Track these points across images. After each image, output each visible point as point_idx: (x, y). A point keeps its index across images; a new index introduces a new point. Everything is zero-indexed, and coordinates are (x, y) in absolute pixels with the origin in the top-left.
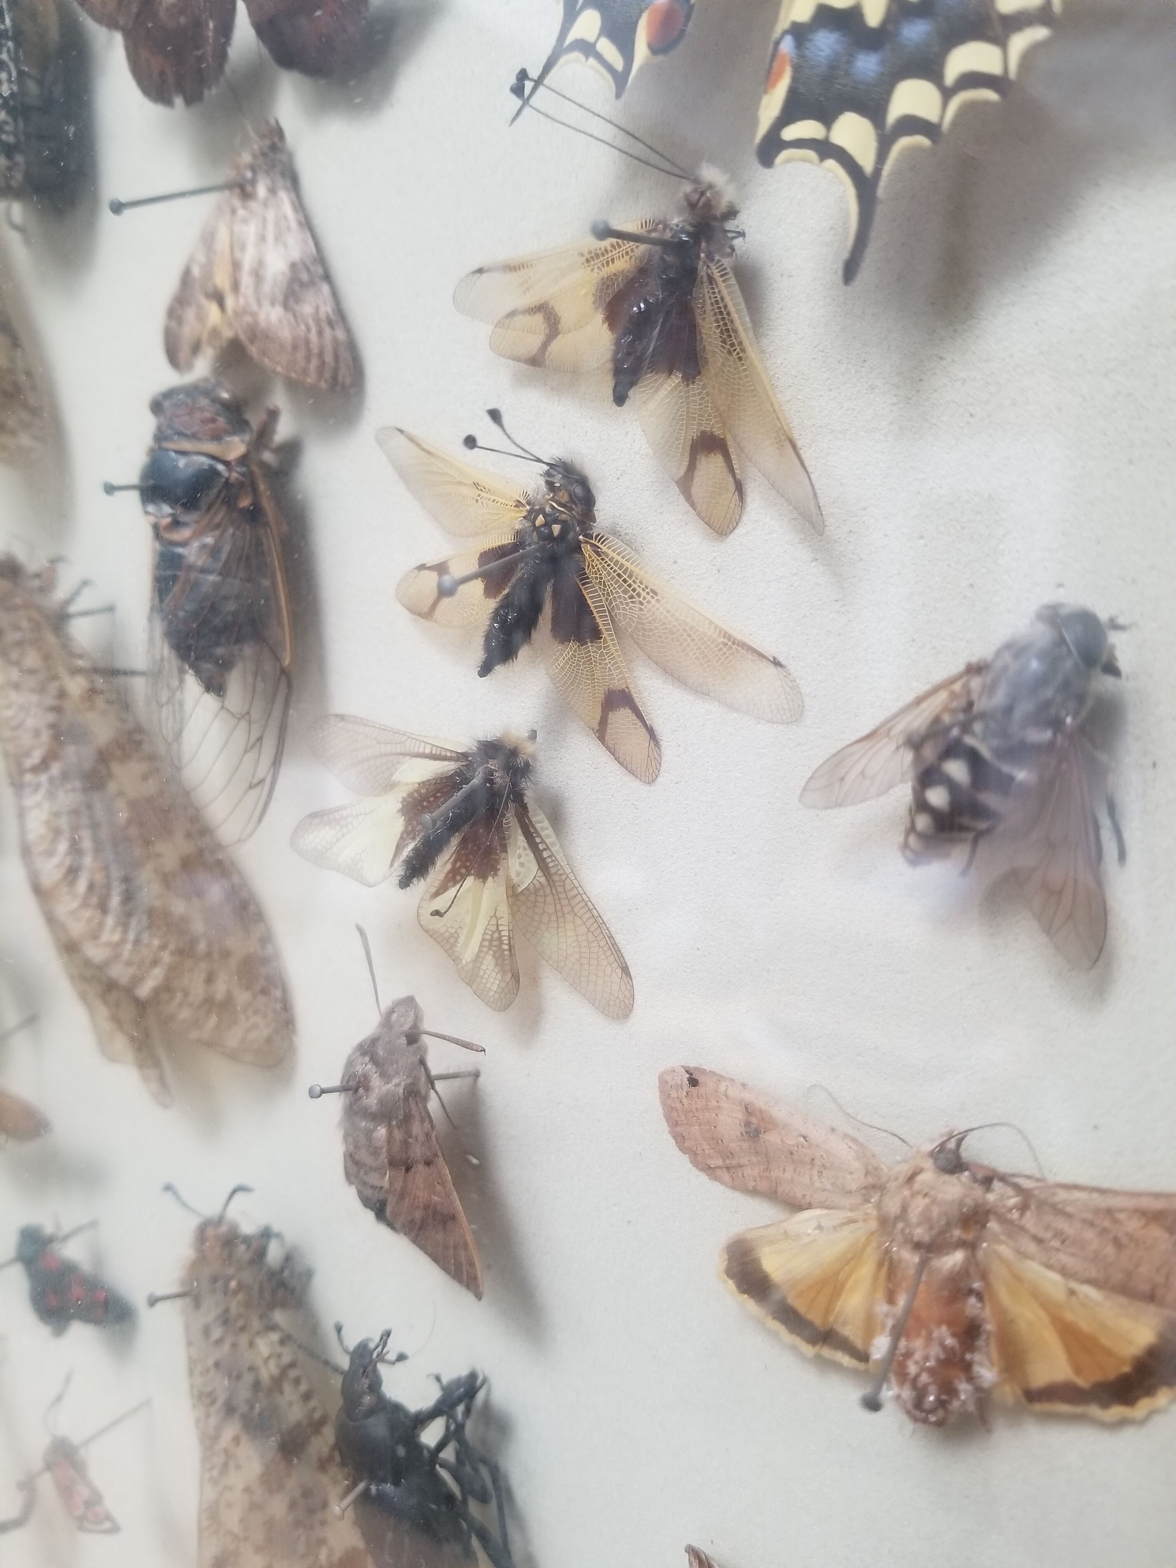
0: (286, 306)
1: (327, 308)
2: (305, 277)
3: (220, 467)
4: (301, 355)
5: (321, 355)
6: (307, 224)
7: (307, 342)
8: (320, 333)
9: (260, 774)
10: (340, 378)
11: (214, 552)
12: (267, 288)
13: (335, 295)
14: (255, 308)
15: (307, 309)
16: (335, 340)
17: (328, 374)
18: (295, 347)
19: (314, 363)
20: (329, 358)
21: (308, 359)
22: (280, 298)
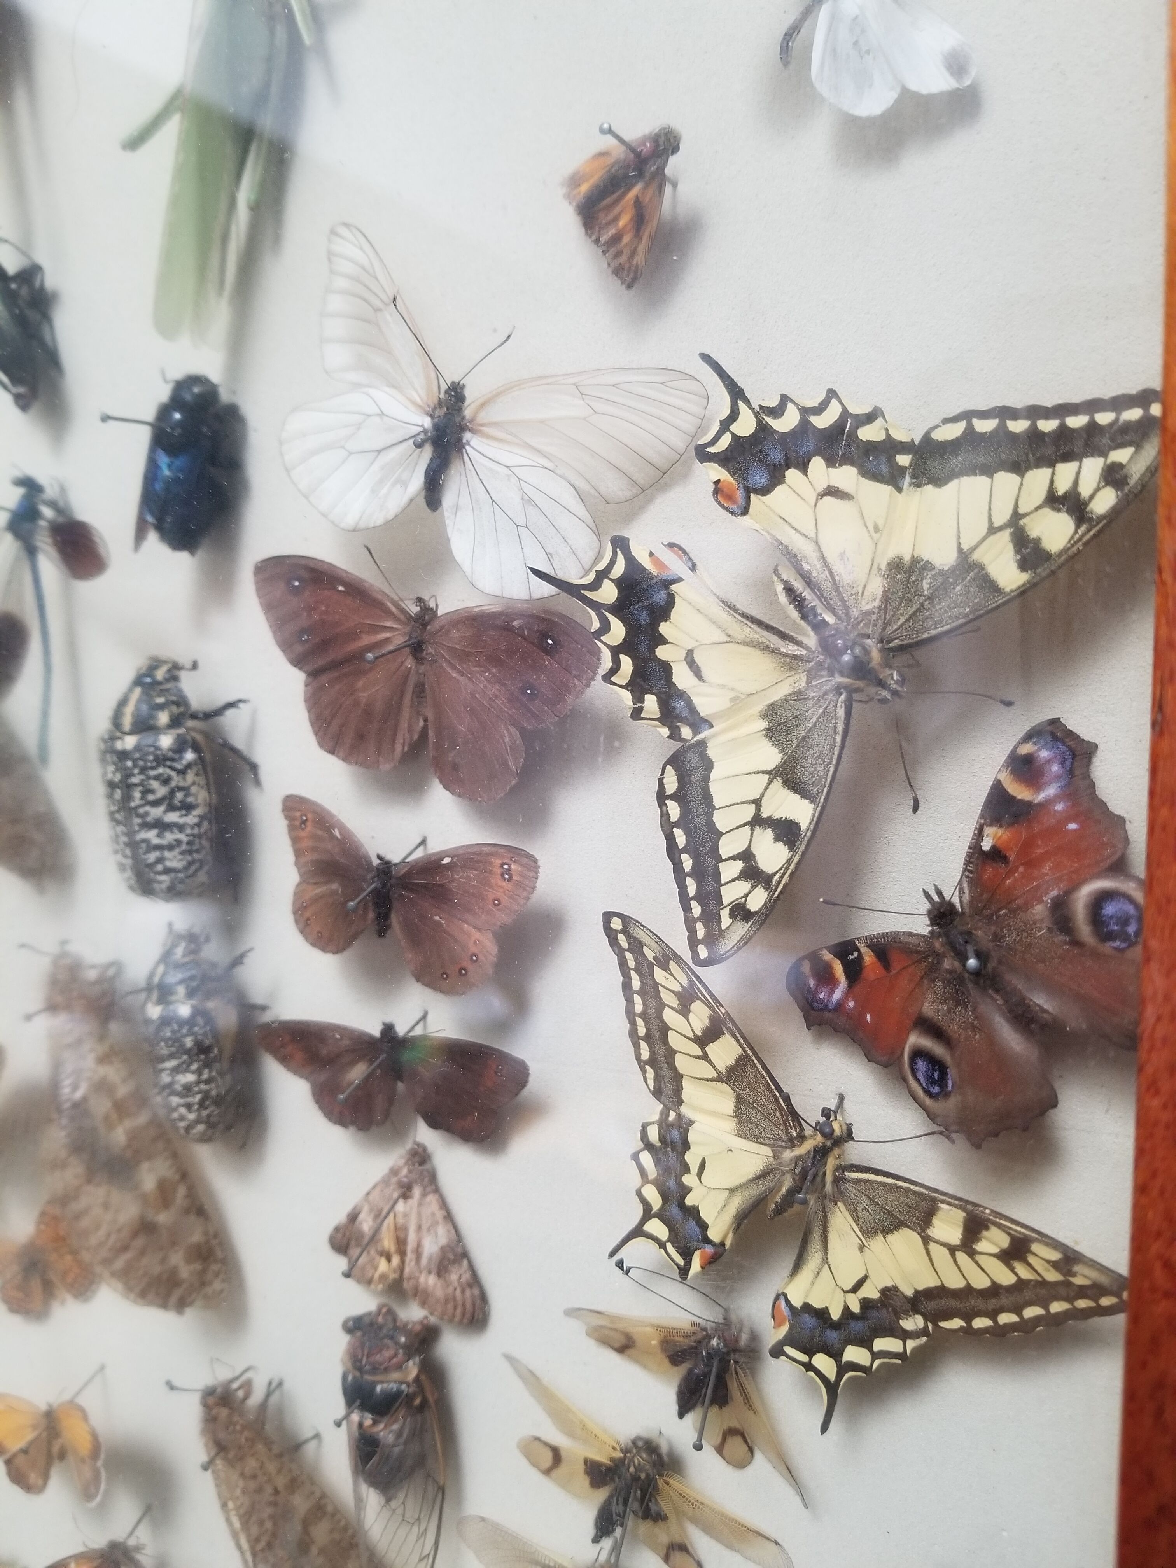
0: (439, 1274)
1: (466, 1277)
2: (451, 1256)
3: (404, 1387)
4: (450, 1306)
5: (464, 1305)
6: (449, 1217)
7: (454, 1298)
8: (463, 1292)
9: (426, 1552)
10: (476, 1315)
11: (399, 1434)
12: (424, 1261)
13: (472, 1267)
14: (417, 1274)
15: (454, 1277)
16: (473, 1296)
17: (468, 1316)
18: (447, 1301)
19: (459, 1311)
20: (469, 1306)
21: (455, 1308)
22: (435, 1270)
